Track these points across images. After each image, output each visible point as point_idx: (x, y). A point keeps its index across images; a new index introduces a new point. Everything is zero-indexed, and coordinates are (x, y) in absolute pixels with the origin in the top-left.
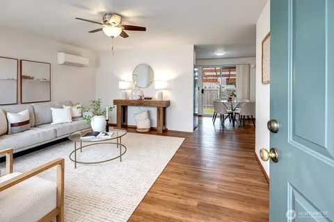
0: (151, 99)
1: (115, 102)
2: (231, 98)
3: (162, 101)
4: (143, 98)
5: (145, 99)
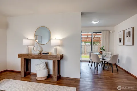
0: (48, 53)
1: (20, 56)
2: (101, 52)
3: (57, 56)
4: (42, 53)
5: (43, 53)
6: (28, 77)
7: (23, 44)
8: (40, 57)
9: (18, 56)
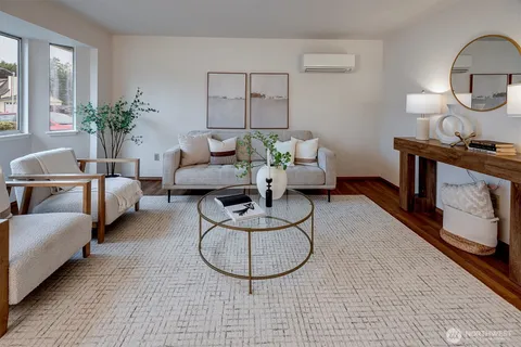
5: (472, 145)
6: (422, 217)
7: (408, 110)
8: (455, 159)
9: (395, 143)
